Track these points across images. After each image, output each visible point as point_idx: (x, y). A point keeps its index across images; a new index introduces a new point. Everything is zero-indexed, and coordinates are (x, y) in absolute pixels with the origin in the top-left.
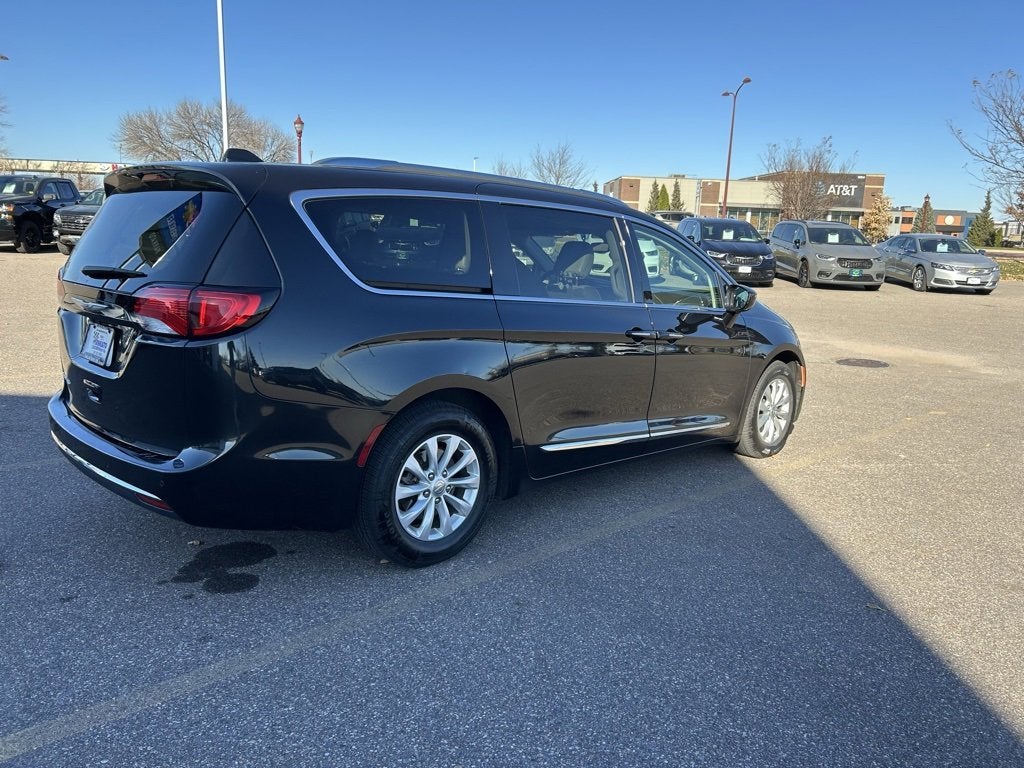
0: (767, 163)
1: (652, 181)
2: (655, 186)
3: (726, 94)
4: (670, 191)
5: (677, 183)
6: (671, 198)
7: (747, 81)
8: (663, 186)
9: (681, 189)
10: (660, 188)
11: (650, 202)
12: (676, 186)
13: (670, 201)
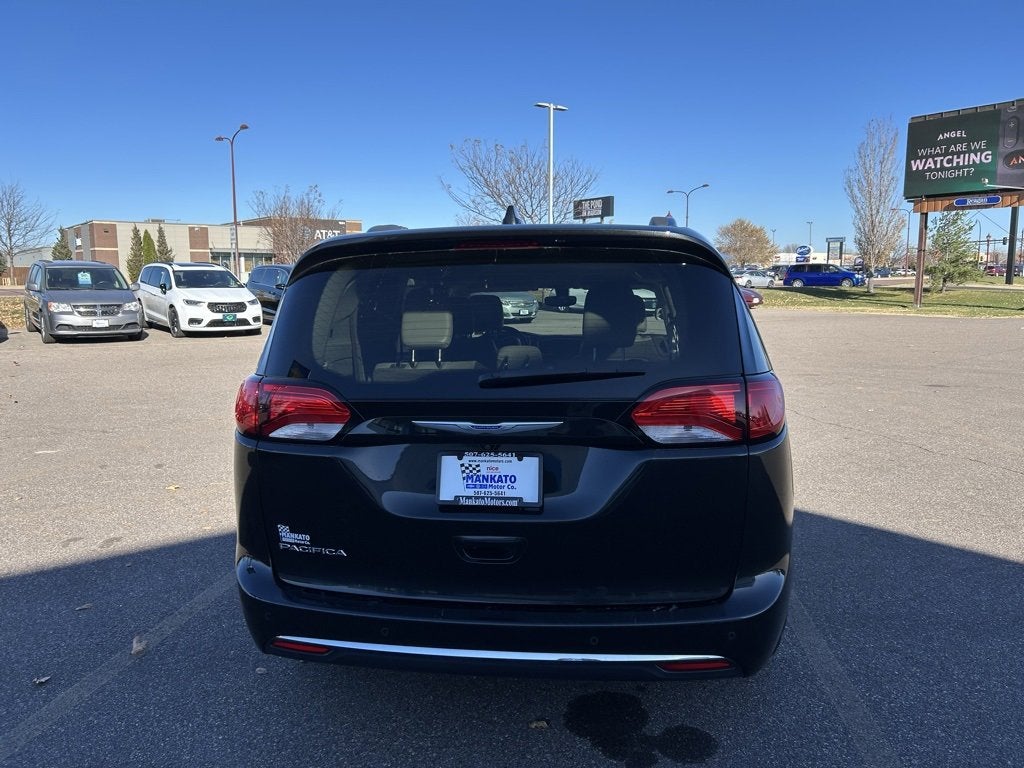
0: (255, 208)
1: (132, 226)
2: (136, 232)
3: (220, 139)
4: (155, 237)
5: (160, 228)
6: (156, 244)
7: (244, 127)
8: (146, 232)
9: (166, 234)
10: (142, 235)
11: (132, 248)
12: (161, 231)
13: (156, 248)
